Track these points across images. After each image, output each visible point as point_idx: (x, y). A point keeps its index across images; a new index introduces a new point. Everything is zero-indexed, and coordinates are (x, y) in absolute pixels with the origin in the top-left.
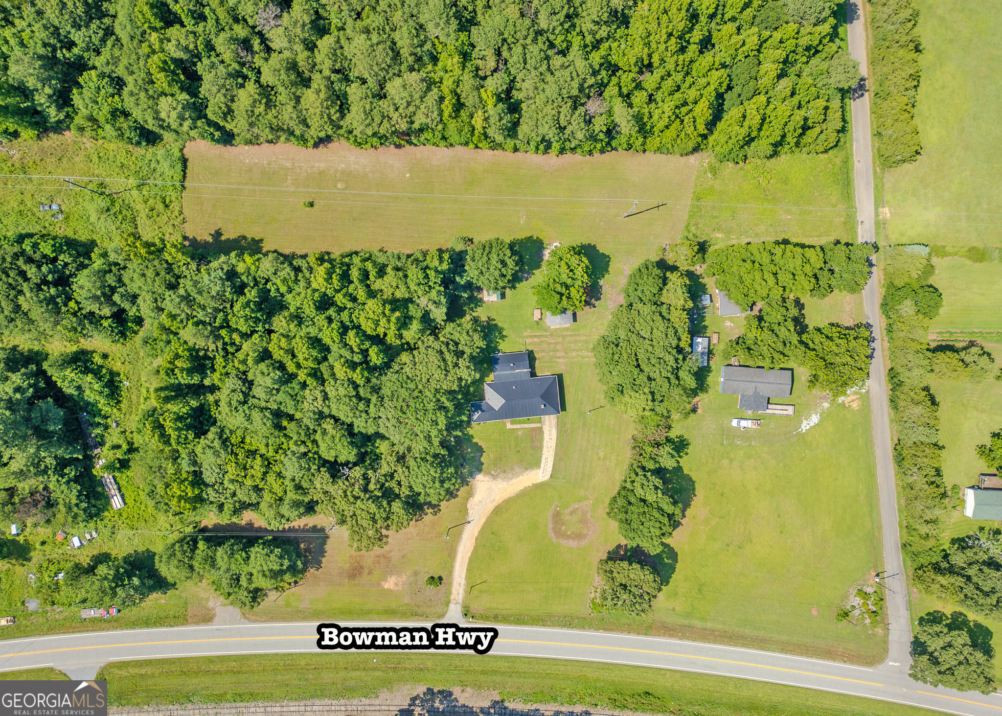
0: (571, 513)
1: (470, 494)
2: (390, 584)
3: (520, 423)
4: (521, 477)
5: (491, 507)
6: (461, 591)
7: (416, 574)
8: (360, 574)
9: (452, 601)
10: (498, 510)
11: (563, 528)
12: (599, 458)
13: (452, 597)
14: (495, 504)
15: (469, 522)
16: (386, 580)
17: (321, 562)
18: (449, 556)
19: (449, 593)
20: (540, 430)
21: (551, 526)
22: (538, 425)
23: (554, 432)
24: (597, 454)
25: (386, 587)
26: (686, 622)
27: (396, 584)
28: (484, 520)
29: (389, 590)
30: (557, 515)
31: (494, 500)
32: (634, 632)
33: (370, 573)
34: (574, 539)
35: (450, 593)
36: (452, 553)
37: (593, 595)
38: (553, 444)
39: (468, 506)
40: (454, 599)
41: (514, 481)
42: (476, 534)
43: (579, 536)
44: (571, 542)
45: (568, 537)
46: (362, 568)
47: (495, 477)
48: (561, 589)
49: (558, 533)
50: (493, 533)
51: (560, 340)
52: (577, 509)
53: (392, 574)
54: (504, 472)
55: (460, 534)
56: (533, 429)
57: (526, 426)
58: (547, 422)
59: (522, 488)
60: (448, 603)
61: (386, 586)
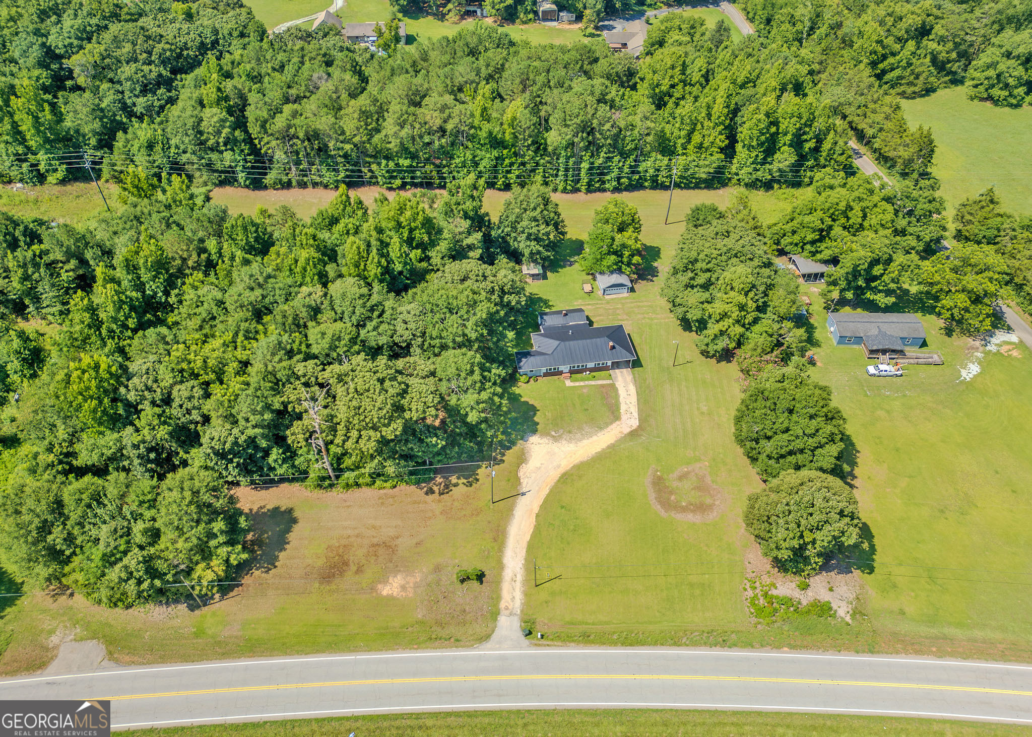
0: (681, 478)
1: (522, 459)
2: (393, 587)
3: (582, 380)
4: (595, 438)
5: (555, 475)
6: (518, 595)
7: (438, 569)
8: (342, 573)
9: (503, 612)
10: (566, 478)
11: (673, 497)
12: (703, 413)
13: (502, 605)
14: (561, 471)
15: (523, 494)
16: (385, 582)
17: (276, 558)
18: (495, 540)
19: (496, 598)
20: (613, 387)
21: (652, 495)
22: (608, 382)
23: (632, 389)
24: (698, 409)
25: (385, 593)
26: (934, 631)
27: (403, 588)
28: (546, 491)
29: (391, 598)
30: (658, 483)
31: (559, 466)
32: (848, 649)
33: (359, 571)
34: (693, 511)
35: (499, 598)
36: (499, 536)
37: (750, 593)
38: (634, 399)
39: (521, 474)
40: (507, 608)
41: (585, 442)
42: (536, 509)
43: (701, 508)
44: (690, 516)
45: (684, 510)
46: (346, 564)
47: (556, 439)
48: (691, 585)
49: (666, 505)
50: (562, 507)
51: (619, 306)
52: (688, 473)
53: (396, 571)
54: (570, 432)
55: (511, 510)
56: (602, 386)
57: (593, 383)
58: (620, 378)
59: (599, 450)
60: (494, 615)
61: (386, 591)
